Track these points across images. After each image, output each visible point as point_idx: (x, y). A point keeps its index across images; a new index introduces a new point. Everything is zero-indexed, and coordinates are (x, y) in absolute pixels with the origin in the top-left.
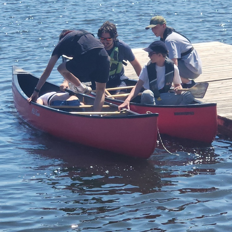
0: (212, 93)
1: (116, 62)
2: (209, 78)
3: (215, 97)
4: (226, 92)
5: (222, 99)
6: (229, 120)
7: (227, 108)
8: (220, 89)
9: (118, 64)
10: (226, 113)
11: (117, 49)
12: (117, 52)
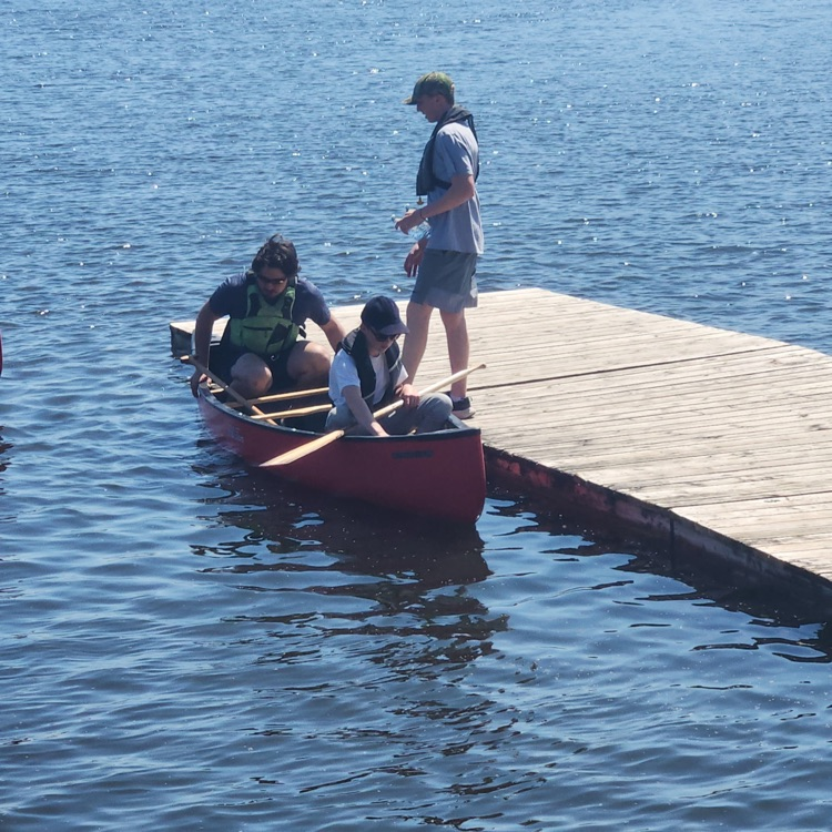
0: (525, 412)
1: (286, 323)
2: (518, 375)
3: (532, 420)
4: (558, 408)
5: (550, 425)
6: (566, 474)
7: (560, 446)
8: (543, 400)
9: (290, 327)
10: (557, 458)
11: (291, 293)
12: (291, 299)
